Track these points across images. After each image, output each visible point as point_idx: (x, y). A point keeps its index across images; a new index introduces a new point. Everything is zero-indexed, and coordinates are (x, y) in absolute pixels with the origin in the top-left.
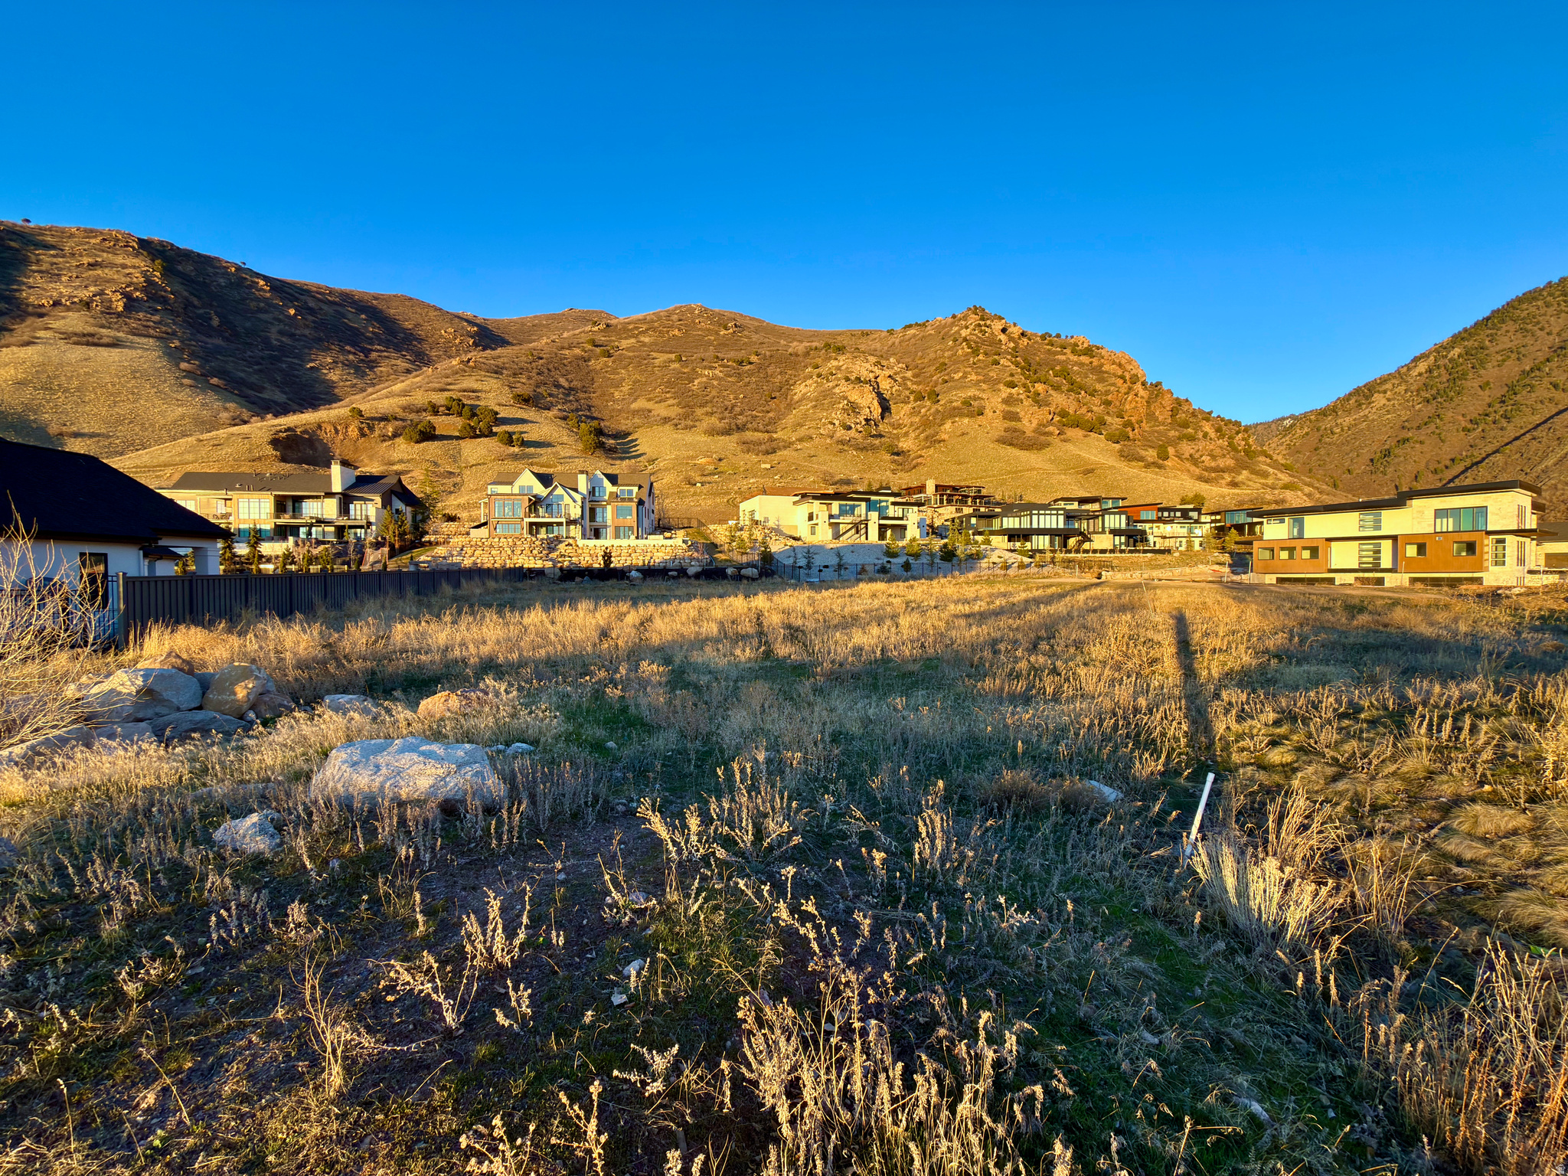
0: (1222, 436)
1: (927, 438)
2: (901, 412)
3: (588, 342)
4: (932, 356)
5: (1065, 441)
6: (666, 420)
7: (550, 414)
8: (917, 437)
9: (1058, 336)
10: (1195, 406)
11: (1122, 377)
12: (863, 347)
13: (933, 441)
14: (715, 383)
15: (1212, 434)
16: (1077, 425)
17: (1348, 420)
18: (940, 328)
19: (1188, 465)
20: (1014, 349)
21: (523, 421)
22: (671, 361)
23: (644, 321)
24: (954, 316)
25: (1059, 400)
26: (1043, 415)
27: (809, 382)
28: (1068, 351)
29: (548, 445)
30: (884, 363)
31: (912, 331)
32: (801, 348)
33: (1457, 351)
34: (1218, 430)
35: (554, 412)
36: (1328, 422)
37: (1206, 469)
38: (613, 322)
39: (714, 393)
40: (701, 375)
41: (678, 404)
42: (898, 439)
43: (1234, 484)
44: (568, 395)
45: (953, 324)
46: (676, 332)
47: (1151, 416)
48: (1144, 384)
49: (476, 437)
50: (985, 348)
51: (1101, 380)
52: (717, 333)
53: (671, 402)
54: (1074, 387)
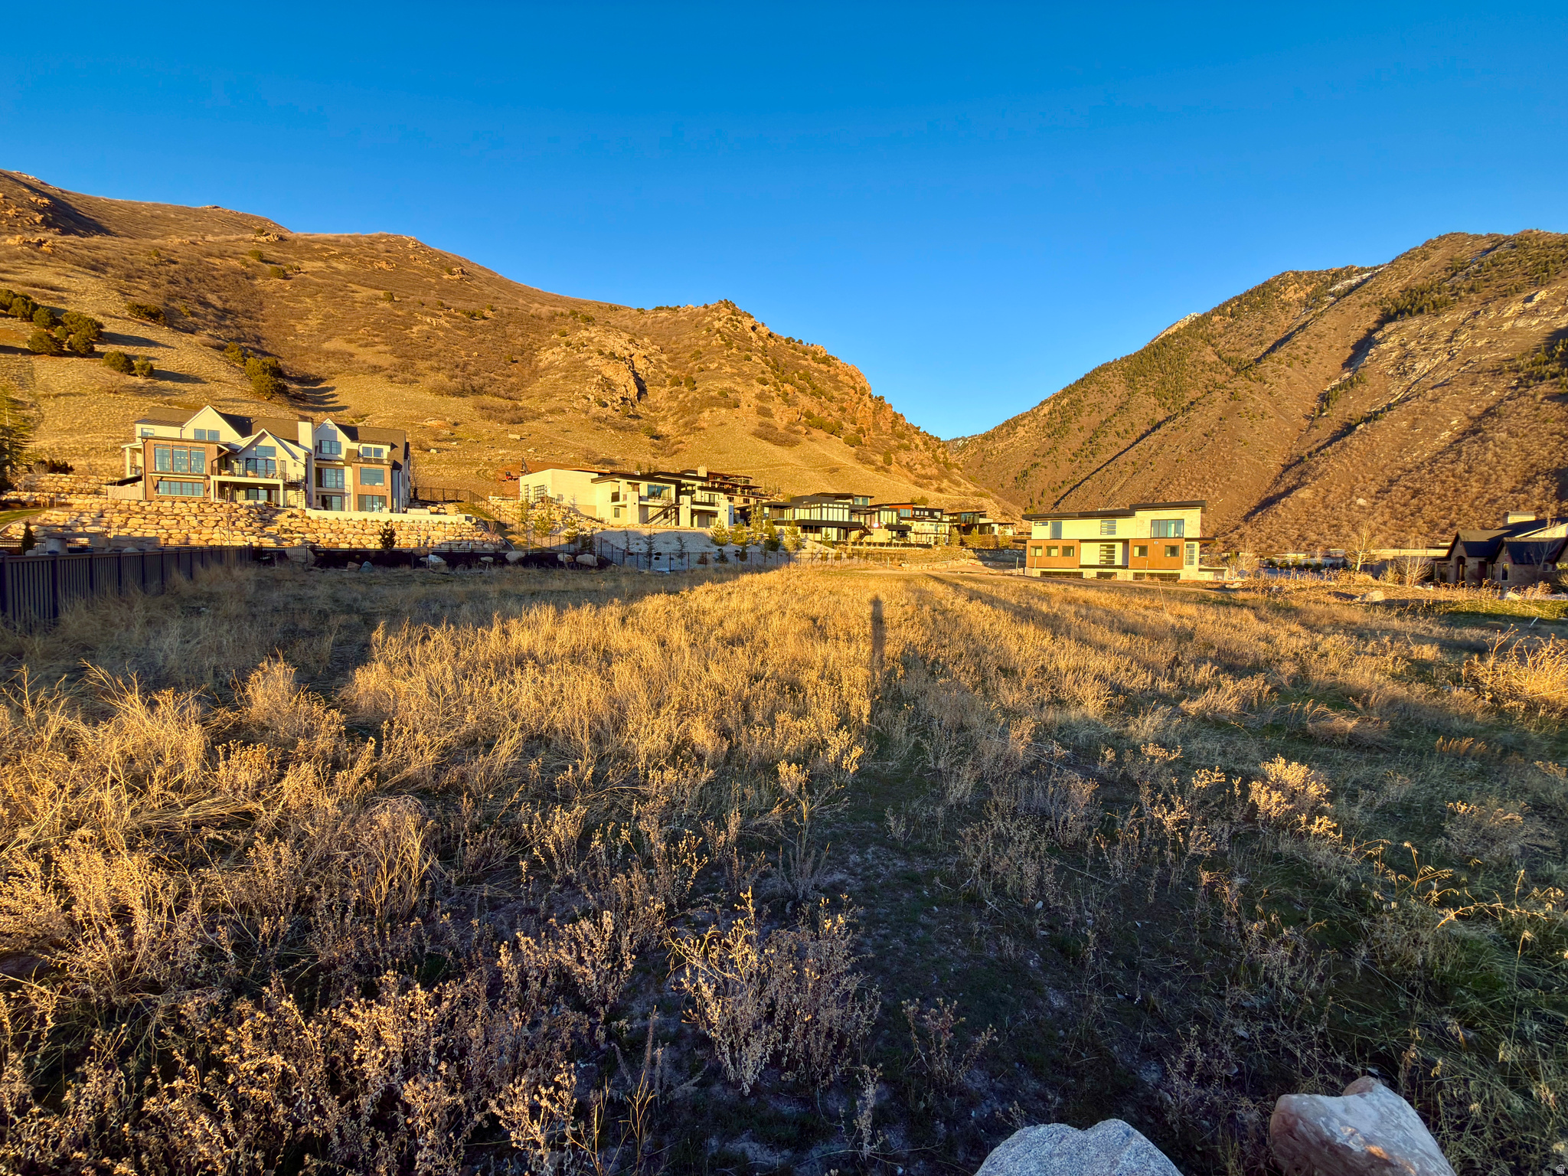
0: (928, 449)
1: (686, 424)
2: (658, 395)
3: (253, 254)
4: (687, 342)
5: (811, 440)
6: (376, 369)
7: (195, 339)
8: (675, 423)
9: (800, 342)
10: (908, 421)
11: (854, 388)
12: (613, 322)
13: (692, 428)
14: (441, 334)
15: (921, 447)
16: (820, 427)
17: (1001, 446)
18: (693, 316)
19: (905, 471)
20: (763, 348)
21: (149, 343)
22: (379, 299)
23: (336, 242)
24: (706, 307)
25: (805, 401)
26: (791, 414)
27: (556, 350)
28: (809, 357)
29: (196, 380)
30: (638, 341)
31: (663, 314)
32: (545, 311)
33: (1065, 401)
34: (925, 443)
35: (202, 337)
36: (989, 446)
37: (918, 476)
38: (287, 235)
39: (439, 345)
40: (421, 322)
41: (393, 352)
42: (656, 422)
43: (940, 490)
44: (223, 318)
45: (705, 314)
46: (384, 265)
47: (876, 425)
48: (870, 396)
49: (62, 354)
50: (736, 341)
51: (837, 388)
52: (439, 276)
53: (382, 348)
54: (817, 392)
